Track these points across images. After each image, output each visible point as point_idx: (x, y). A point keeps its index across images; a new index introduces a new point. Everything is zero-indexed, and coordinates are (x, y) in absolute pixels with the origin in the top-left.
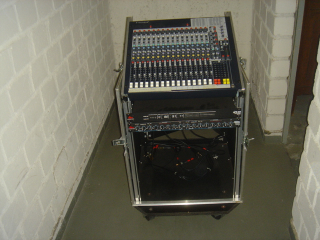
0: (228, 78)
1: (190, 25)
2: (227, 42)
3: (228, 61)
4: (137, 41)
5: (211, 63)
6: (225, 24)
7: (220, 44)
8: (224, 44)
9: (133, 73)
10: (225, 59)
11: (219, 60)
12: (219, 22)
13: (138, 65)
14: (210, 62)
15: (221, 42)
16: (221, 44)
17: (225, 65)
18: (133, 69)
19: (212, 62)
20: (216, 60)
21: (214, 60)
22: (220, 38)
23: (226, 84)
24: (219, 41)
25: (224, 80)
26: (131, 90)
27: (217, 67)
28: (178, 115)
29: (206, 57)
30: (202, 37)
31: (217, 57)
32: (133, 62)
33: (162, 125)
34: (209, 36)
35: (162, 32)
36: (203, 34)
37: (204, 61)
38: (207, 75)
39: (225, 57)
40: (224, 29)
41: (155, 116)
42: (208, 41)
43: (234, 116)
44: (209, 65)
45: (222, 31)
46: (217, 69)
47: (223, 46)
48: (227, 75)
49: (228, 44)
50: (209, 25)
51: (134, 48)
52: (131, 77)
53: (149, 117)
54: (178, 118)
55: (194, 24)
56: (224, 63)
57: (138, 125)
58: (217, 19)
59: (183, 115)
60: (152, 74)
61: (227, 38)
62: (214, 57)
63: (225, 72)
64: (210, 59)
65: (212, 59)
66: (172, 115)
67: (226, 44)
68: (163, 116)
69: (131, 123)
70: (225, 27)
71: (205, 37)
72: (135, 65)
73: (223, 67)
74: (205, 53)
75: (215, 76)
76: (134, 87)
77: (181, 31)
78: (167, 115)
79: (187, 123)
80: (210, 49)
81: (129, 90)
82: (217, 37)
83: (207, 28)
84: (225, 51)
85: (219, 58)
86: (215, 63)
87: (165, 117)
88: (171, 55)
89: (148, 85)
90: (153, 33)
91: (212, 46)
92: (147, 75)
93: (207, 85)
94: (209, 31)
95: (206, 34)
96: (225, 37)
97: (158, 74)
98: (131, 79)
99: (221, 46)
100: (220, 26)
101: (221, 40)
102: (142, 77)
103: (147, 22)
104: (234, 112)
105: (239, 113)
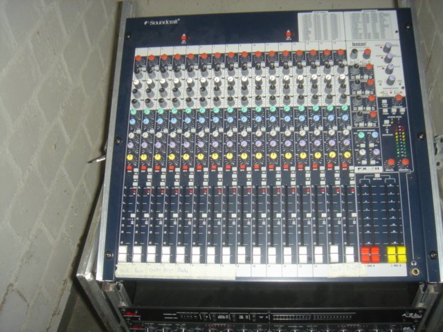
0: (400, 244)
1: (295, 38)
2: (403, 102)
3: (403, 174)
4: (142, 91)
5: (353, 183)
6: (397, 36)
7: (381, 111)
8: (394, 110)
9: (128, 208)
10: (396, 169)
11: (377, 171)
12: (379, 30)
13: (143, 179)
14: (351, 175)
15: (384, 101)
16: (385, 111)
17: (395, 190)
18: (129, 192)
19: (359, 176)
20: (369, 170)
21: (361, 171)
22: (382, 90)
23: (395, 265)
24: (380, 99)
25: (391, 250)
26: (125, 270)
27: (370, 198)
28: (254, 316)
29: (339, 160)
30: (329, 85)
31: (373, 162)
32: (129, 167)
33: (213, 329)
34: (350, 78)
35: (215, 61)
36: (336, 75)
37: (334, 172)
38: (340, 225)
39: (396, 163)
40: (395, 56)
41: (193, 315)
42: (348, 98)
43: (404, 320)
44: (346, 189)
45: (390, 68)
46: (371, 206)
47: (390, 119)
48: (398, 229)
49: (406, 112)
50: (349, 37)
51: (133, 122)
52: (123, 222)
53: (178, 316)
54: (254, 320)
55: (307, 33)
56: (391, 182)
57: (153, 326)
58: (374, 16)
59: (267, 315)
60: (183, 215)
61: (403, 88)
62: (364, 162)
63: (393, 217)
64: (351, 168)
65: (356, 168)
66: (238, 316)
67: (398, 110)
68: (214, 316)
69: (133, 321)
70: (397, 45)
71: (337, 82)
72: (136, 177)
73: (387, 198)
74: (340, 148)
75: (363, 229)
76: (129, 259)
77: (269, 59)
78: (225, 315)
79: (277, 328)
80: (352, 129)
81: (116, 268)
82: (374, 84)
83: (345, 51)
84: (395, 135)
85: (376, 165)
86: (366, 182)
87: (220, 317)
88: (237, 150)
89: (171, 257)
90: (189, 62)
91: (358, 118)
92: (169, 215)
93: (340, 264)
94: (350, 61)
95: (343, 77)
96: (396, 84)
97: (198, 215)
98: (123, 229)
99: (385, 117)
100: (383, 43)
101: (385, 96)
102: (155, 222)
103: (175, 22)
104: (405, 315)
105: (416, 316)
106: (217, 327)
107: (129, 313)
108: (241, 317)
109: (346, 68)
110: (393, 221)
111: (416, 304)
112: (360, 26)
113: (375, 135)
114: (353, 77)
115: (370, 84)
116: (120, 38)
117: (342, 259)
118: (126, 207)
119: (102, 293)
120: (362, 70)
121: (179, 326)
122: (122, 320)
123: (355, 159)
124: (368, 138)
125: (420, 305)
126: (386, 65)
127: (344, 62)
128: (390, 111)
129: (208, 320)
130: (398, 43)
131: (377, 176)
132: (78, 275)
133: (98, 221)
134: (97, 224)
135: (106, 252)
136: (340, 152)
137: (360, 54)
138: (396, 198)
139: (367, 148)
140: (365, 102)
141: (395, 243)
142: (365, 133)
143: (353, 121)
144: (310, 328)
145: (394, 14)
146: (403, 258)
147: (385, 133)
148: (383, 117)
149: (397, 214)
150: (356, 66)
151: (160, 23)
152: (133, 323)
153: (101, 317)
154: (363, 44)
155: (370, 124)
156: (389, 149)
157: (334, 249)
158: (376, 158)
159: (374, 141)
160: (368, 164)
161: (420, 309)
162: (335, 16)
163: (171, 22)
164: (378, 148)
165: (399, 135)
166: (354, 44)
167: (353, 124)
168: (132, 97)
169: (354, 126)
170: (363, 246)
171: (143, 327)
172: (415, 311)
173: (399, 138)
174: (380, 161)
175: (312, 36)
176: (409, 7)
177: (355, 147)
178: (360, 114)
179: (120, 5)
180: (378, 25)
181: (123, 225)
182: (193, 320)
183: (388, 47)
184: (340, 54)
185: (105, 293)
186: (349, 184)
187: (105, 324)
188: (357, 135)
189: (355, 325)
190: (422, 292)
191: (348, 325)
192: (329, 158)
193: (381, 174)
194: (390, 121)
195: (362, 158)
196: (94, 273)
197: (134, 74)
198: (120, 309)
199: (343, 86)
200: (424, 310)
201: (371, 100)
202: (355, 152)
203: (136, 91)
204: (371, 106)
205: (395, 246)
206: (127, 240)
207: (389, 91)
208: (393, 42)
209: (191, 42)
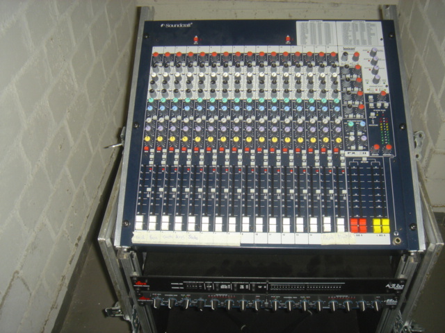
0: (384, 217)
2: (386, 98)
3: (387, 159)
5: (343, 165)
6: (382, 43)
7: (368, 105)
8: (379, 105)
9: (145, 183)
10: (381, 154)
11: (364, 155)
12: (366, 37)
13: (158, 158)
14: (342, 158)
15: (371, 97)
16: (371, 105)
17: (380, 171)
18: (145, 169)
19: (348, 159)
20: (358, 154)
21: (351, 155)
22: (368, 87)
23: (380, 235)
24: (367, 95)
25: (376, 222)
26: (141, 236)
27: (358, 178)
28: (254, 286)
29: (332, 145)
30: (323, 82)
31: (361, 147)
32: (146, 148)
33: (215, 300)
34: (341, 77)
35: (224, 60)
36: (327, 73)
37: (326, 155)
38: (332, 201)
39: (381, 149)
40: (380, 60)
41: (198, 284)
42: (340, 94)
43: (388, 291)
44: (338, 170)
45: (376, 69)
46: (358, 185)
47: (376, 112)
48: (383, 204)
49: (389, 106)
50: (341, 42)
51: (150, 109)
52: (140, 195)
53: (184, 285)
54: (253, 290)
55: (304, 38)
56: (377, 165)
57: (160, 296)
58: (362, 26)
59: (266, 285)
60: (194, 190)
61: (387, 86)
62: (353, 147)
63: (378, 195)
64: (342, 152)
65: (346, 152)
66: (239, 285)
67: (383, 104)
68: (217, 285)
69: (142, 292)
70: (381, 51)
71: (330, 80)
72: (152, 156)
73: (373, 178)
74: (332, 135)
75: (352, 204)
76: (145, 227)
77: (272, 60)
78: (227, 284)
79: (273, 299)
80: (343, 120)
81: (133, 235)
82: (362, 82)
83: (337, 55)
84: (379, 126)
85: (364, 150)
86: (355, 164)
87: (222, 287)
88: (243, 134)
89: (183, 226)
90: (201, 60)
91: (349, 110)
92: (181, 190)
93: (333, 234)
94: (341, 63)
95: (335, 75)
96: (381, 83)
97: (207, 190)
98: (139, 201)
99: (371, 110)
100: (370, 49)
101: (371, 92)
102: (168, 195)
103: (189, 25)
104: (388, 285)
105: (399, 287)
106: (218, 298)
107: (139, 282)
108: (242, 287)
109: (338, 69)
110: (378, 198)
111: (398, 275)
112: (350, 33)
113: (363, 124)
114: (343, 77)
115: (359, 82)
116: (138, 38)
117: (334, 229)
118: (143, 182)
119: (117, 260)
120: (352, 71)
121: (184, 297)
122: (132, 291)
123: (345, 145)
124: (356, 128)
125: (401, 276)
126: (372, 67)
127: (336, 63)
128: (375, 105)
129: (212, 291)
130: (383, 48)
131: (365, 159)
132: (99, 239)
133: (116, 195)
134: (115, 198)
135: (124, 221)
136: (333, 139)
137: (350, 57)
138: (381, 178)
139: (356, 135)
140: (354, 98)
141: (380, 216)
142: (354, 123)
143: (344, 113)
144: (303, 299)
145: (379, 24)
146: (387, 229)
147: (371, 123)
148: (370, 110)
149: (382, 192)
150: (346, 66)
151: (175, 26)
152: (142, 294)
153: (114, 284)
154: (352, 49)
155: (358, 116)
156: (375, 137)
157: (327, 220)
158: (363, 144)
159: (362, 129)
160: (357, 149)
161: (402, 279)
162: (329, 25)
163: (185, 26)
164: (366, 135)
165: (383, 125)
166: (344, 49)
167: (344, 115)
168: (150, 88)
169: (344, 117)
170: (352, 217)
171: (151, 298)
172: (397, 282)
173: (383, 128)
174: (367, 147)
175: (308, 41)
176: (392, 19)
177: (346, 135)
178: (349, 106)
179: (139, 10)
180: (365, 34)
181: (140, 198)
182: (198, 290)
183: (374, 51)
184: (333, 56)
185: (120, 261)
186: (340, 165)
187: (117, 293)
188: (347, 124)
189: (344, 296)
190: (404, 263)
191: (338, 296)
192: (323, 143)
193: (368, 158)
194: (376, 113)
195: (352, 143)
196: (112, 240)
197: (151, 69)
198: (132, 278)
199: (335, 83)
200: (405, 281)
201: (360, 95)
202: (345, 139)
203: (153, 82)
204: (360, 101)
205: (380, 218)
206: (144, 211)
207: (374, 89)
208: (379, 48)
209: (202, 43)
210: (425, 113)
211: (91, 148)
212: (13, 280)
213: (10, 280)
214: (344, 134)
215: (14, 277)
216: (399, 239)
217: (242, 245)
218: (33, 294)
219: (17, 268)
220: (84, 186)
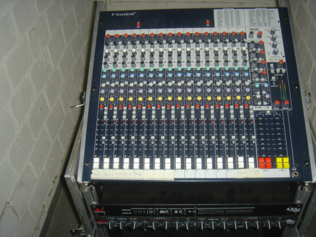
0: (285, 156)
1: (212, 25)
2: (284, 66)
3: (285, 111)
4: (111, 58)
5: (252, 116)
6: (279, 24)
7: (270, 71)
8: (278, 70)
9: (101, 133)
10: (281, 108)
11: (268, 109)
12: (267, 20)
13: (110, 114)
14: (251, 112)
15: (272, 65)
16: (272, 71)
17: (280, 121)
18: (101, 122)
19: (256, 112)
20: (263, 108)
21: (258, 109)
22: (270, 58)
23: (282, 170)
24: (269, 64)
25: (279, 160)
26: (97, 174)
27: (264, 126)
28: (185, 211)
29: (243, 102)
30: (235, 54)
31: (265, 103)
32: (101, 106)
33: (156, 222)
34: (249, 50)
35: (159, 39)
36: (238, 47)
37: (239, 109)
38: (244, 144)
39: (280, 104)
40: (278, 37)
41: (142, 210)
42: (248, 63)
43: (288, 213)
44: (248, 121)
45: (275, 43)
46: (264, 132)
47: (276, 76)
48: (283, 146)
49: (286, 72)
50: (248, 24)
51: (104, 76)
52: (97, 142)
53: (132, 211)
54: (185, 214)
55: (220, 22)
56: (278, 116)
57: (113, 220)
58: (264, 12)
59: (194, 210)
60: (138, 138)
61: (284, 57)
62: (260, 103)
63: (280, 139)
64: (251, 107)
65: (254, 107)
66: (173, 211)
67: (281, 70)
68: (157, 211)
69: (100, 216)
70: (279, 30)
71: (240, 53)
72: (106, 113)
73: (275, 126)
74: (243, 94)
75: (259, 147)
76: (101, 167)
77: (196, 38)
78: (165, 210)
79: (200, 220)
80: (251, 82)
81: (91, 173)
82: (265, 54)
83: (245, 34)
84: (279, 87)
85: (267, 105)
86: (261, 116)
87: (161, 212)
88: (175, 94)
89: (130, 165)
90: (142, 39)
91: (255, 75)
92: (128, 138)
93: (245, 170)
94: (248, 40)
95: (244, 49)
96: (279, 55)
97: (148, 138)
98: (96, 147)
99: (273, 75)
100: (270, 29)
101: (272, 61)
102: (119, 142)
103: (133, 14)
104: (288, 209)
105: (297, 210)
106: (158, 220)
107: (97, 209)
108: (176, 212)
109: (246, 44)
110: (280, 141)
111: (295, 200)
112: (255, 18)
113: (266, 85)
114: (250, 50)
115: (262, 53)
116: (95, 24)
117: (246, 166)
118: (99, 132)
119: (80, 192)
120: (257, 46)
121: (132, 220)
122: (92, 216)
123: (253, 101)
124: (261, 88)
125: (298, 202)
126: (272, 42)
127: (245, 40)
128: (275, 71)
129: (153, 215)
130: (280, 29)
131: (268, 112)
132: (65, 176)
133: (79, 143)
134: (78, 145)
135: (84, 163)
136: (243, 97)
137: (255, 35)
138: (281, 126)
139: (261, 94)
140: (259, 66)
141: (281, 155)
142: (260, 84)
143: (251, 77)
144: (223, 221)
145: (276, 11)
146: (287, 165)
147: (273, 85)
148: (271, 75)
149: (282, 137)
150: (253, 42)
151: (123, 15)
152: (100, 218)
153: (78, 211)
154: (257, 29)
155: (263, 79)
156: (275, 95)
157: (241, 159)
158: (267, 100)
159: (266, 89)
160: (262, 105)
161: (299, 204)
162: (238, 12)
163: (130, 14)
164: (269, 93)
165: (282, 86)
166: (251, 29)
167: (252, 79)
168: (104, 61)
169: (252, 80)
170: (260, 157)
171: (106, 221)
172: (295, 206)
173: (282, 88)
174: (270, 103)
175: (223, 24)
176: (286, 6)
177: (253, 94)
178: (256, 72)
179: (96, 3)
180: (266, 18)
181: (97, 144)
182: (142, 215)
183: (273, 30)
184: (242, 34)
185: (82, 193)
186: (249, 117)
187: (80, 217)
188: (255, 86)
189: (254, 218)
190: (300, 191)
191: (249, 218)
192: (236, 100)
193: (271, 111)
194: (276, 78)
195: (258, 100)
196: (76, 177)
197: (105, 47)
198: (92, 206)
199: (244, 54)
200: (301, 205)
201: (263, 63)
202: (253, 97)
203: (106, 57)
204: (263, 68)
205: (282, 157)
206: (100, 154)
207: (274, 59)
208: (277, 28)
209: (142, 27)
210: (309, 81)
211: (64, 110)
212: (5, 208)
213: (2, 209)
214: (252, 93)
215: (5, 206)
216: (297, 173)
217: (175, 179)
218: (20, 219)
219: (8, 199)
220: (59, 138)
